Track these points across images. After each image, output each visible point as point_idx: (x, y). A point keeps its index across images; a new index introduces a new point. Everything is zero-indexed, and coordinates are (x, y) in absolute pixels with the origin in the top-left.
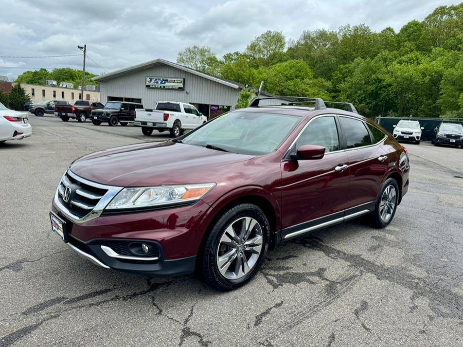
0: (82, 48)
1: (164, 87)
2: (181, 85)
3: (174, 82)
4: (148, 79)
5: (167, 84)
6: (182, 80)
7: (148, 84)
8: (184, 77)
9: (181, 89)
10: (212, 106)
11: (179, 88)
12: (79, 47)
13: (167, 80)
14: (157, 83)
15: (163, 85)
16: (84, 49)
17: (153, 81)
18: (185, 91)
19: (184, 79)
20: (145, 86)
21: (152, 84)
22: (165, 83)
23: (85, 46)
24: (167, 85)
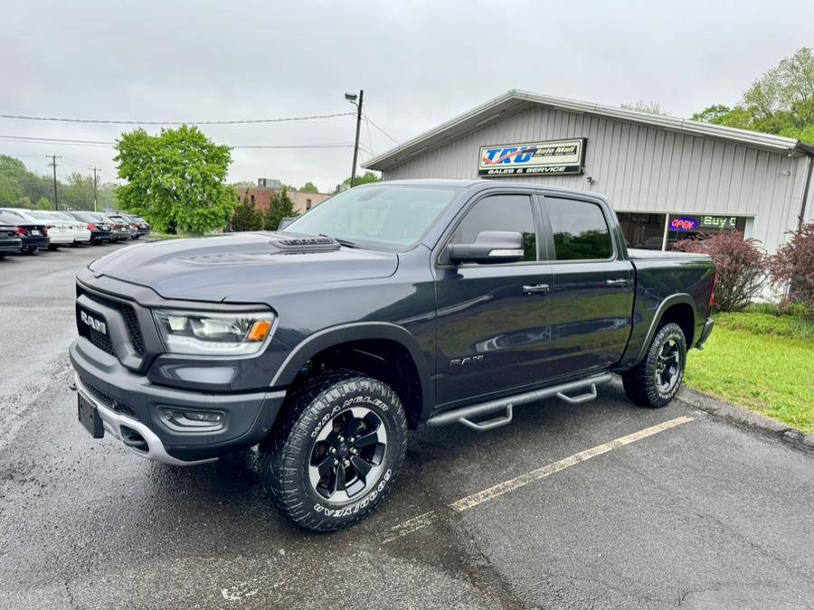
0: (354, 97)
1: (525, 170)
2: (574, 160)
3: (553, 154)
4: (486, 155)
5: (533, 160)
6: (579, 144)
7: (483, 166)
8: (586, 136)
9: (573, 172)
10: (673, 217)
11: (568, 169)
12: (348, 97)
13: (536, 150)
14: (508, 160)
15: (521, 165)
16: (357, 101)
17: (497, 156)
18: (585, 177)
19: (585, 141)
20: (476, 173)
21: (493, 166)
22: (527, 159)
23: (362, 92)
24: (535, 163)
